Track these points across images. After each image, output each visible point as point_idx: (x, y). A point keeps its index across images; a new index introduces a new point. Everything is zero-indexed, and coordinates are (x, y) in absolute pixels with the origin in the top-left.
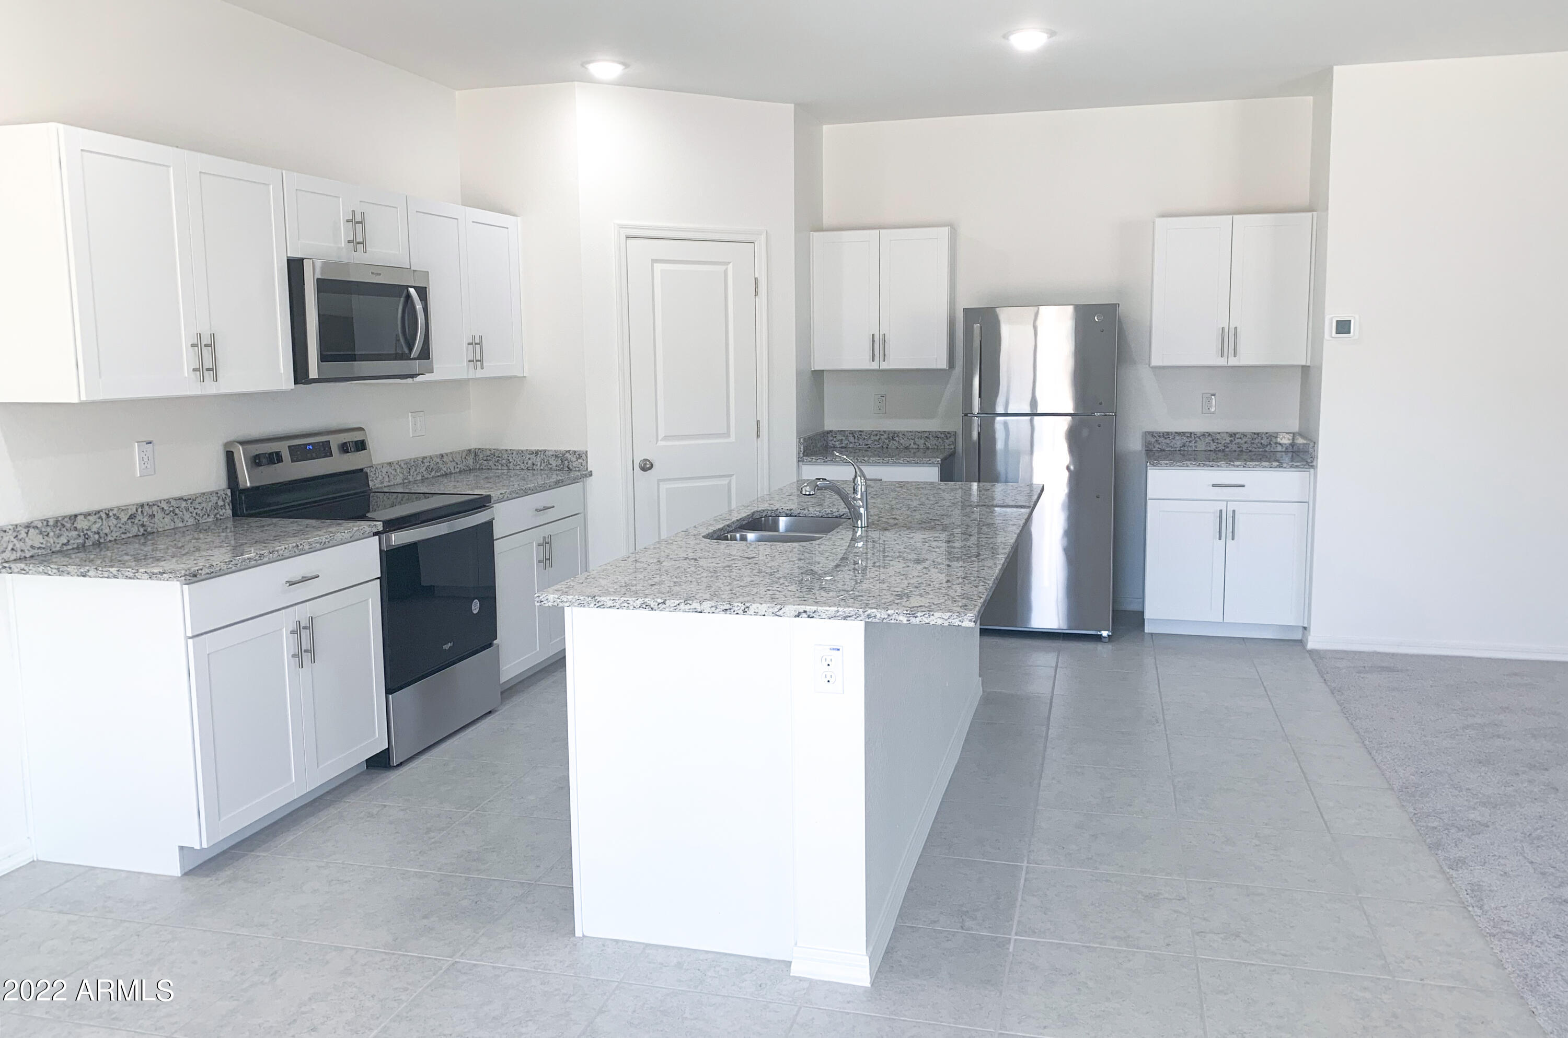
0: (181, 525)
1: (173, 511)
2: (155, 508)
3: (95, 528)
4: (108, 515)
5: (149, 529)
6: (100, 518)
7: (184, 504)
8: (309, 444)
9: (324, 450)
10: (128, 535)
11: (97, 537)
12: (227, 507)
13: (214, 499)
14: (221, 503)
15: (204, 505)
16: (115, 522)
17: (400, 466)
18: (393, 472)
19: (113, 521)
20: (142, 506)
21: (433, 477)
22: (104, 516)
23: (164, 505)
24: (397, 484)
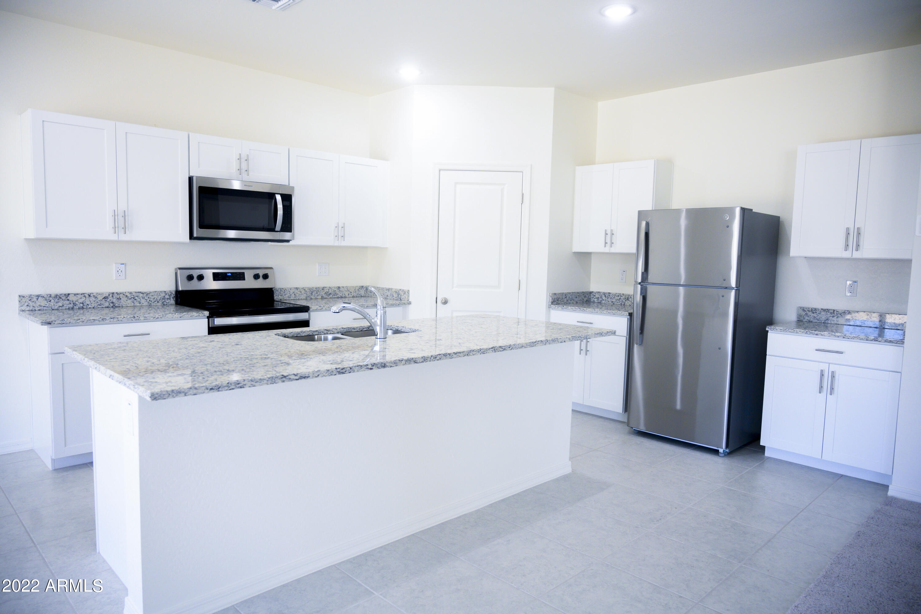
0: (138, 305)
1: (134, 298)
2: (121, 295)
3: (81, 301)
4: (89, 296)
5: (117, 305)
6: (85, 296)
7: (141, 295)
8: (229, 273)
9: (240, 276)
10: (102, 306)
11: (81, 305)
12: (172, 299)
13: (163, 294)
14: (167, 297)
15: (156, 297)
16: (94, 299)
17: (304, 290)
18: (299, 293)
19: (92, 299)
20: (113, 293)
21: (330, 298)
22: (87, 296)
23: (127, 294)
24: (301, 299)
